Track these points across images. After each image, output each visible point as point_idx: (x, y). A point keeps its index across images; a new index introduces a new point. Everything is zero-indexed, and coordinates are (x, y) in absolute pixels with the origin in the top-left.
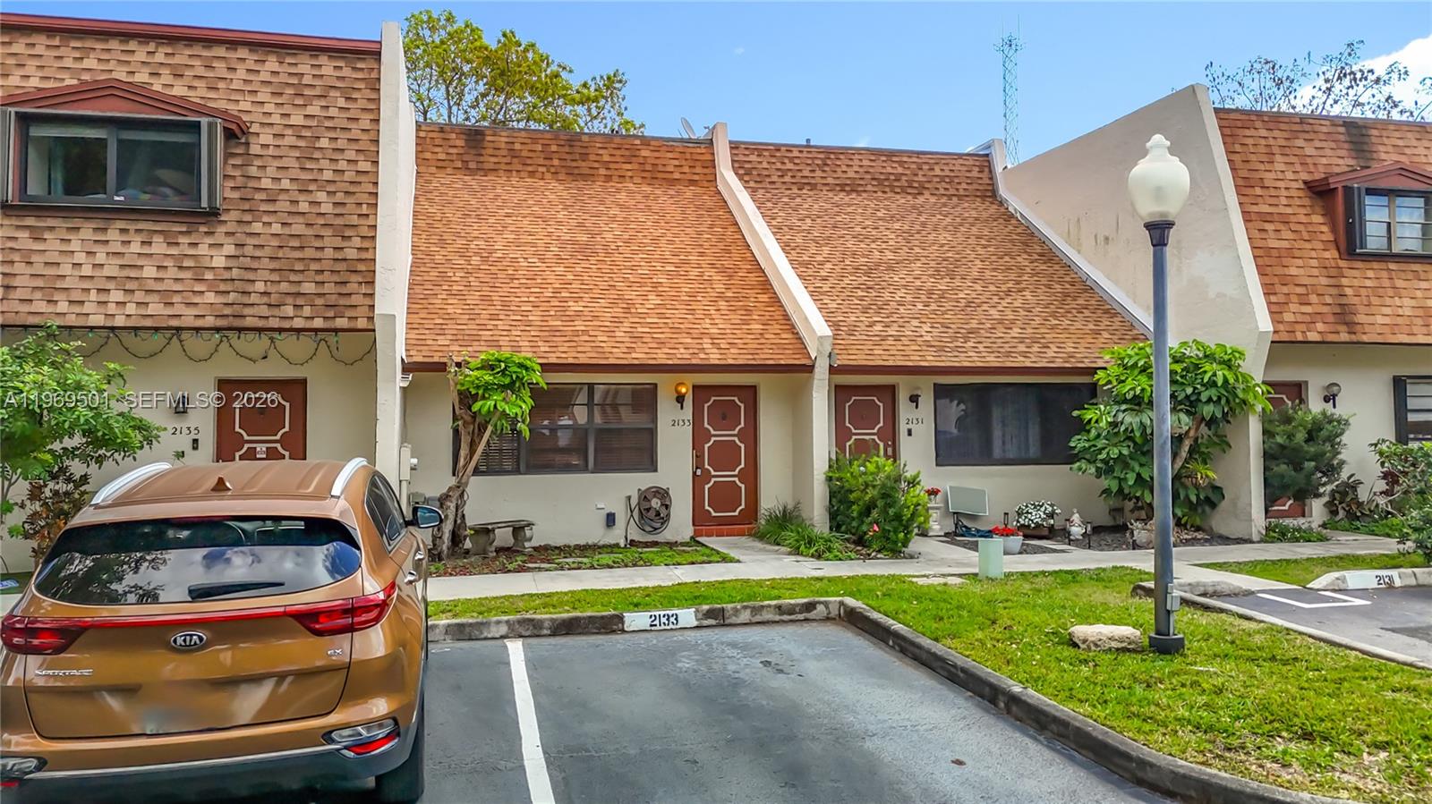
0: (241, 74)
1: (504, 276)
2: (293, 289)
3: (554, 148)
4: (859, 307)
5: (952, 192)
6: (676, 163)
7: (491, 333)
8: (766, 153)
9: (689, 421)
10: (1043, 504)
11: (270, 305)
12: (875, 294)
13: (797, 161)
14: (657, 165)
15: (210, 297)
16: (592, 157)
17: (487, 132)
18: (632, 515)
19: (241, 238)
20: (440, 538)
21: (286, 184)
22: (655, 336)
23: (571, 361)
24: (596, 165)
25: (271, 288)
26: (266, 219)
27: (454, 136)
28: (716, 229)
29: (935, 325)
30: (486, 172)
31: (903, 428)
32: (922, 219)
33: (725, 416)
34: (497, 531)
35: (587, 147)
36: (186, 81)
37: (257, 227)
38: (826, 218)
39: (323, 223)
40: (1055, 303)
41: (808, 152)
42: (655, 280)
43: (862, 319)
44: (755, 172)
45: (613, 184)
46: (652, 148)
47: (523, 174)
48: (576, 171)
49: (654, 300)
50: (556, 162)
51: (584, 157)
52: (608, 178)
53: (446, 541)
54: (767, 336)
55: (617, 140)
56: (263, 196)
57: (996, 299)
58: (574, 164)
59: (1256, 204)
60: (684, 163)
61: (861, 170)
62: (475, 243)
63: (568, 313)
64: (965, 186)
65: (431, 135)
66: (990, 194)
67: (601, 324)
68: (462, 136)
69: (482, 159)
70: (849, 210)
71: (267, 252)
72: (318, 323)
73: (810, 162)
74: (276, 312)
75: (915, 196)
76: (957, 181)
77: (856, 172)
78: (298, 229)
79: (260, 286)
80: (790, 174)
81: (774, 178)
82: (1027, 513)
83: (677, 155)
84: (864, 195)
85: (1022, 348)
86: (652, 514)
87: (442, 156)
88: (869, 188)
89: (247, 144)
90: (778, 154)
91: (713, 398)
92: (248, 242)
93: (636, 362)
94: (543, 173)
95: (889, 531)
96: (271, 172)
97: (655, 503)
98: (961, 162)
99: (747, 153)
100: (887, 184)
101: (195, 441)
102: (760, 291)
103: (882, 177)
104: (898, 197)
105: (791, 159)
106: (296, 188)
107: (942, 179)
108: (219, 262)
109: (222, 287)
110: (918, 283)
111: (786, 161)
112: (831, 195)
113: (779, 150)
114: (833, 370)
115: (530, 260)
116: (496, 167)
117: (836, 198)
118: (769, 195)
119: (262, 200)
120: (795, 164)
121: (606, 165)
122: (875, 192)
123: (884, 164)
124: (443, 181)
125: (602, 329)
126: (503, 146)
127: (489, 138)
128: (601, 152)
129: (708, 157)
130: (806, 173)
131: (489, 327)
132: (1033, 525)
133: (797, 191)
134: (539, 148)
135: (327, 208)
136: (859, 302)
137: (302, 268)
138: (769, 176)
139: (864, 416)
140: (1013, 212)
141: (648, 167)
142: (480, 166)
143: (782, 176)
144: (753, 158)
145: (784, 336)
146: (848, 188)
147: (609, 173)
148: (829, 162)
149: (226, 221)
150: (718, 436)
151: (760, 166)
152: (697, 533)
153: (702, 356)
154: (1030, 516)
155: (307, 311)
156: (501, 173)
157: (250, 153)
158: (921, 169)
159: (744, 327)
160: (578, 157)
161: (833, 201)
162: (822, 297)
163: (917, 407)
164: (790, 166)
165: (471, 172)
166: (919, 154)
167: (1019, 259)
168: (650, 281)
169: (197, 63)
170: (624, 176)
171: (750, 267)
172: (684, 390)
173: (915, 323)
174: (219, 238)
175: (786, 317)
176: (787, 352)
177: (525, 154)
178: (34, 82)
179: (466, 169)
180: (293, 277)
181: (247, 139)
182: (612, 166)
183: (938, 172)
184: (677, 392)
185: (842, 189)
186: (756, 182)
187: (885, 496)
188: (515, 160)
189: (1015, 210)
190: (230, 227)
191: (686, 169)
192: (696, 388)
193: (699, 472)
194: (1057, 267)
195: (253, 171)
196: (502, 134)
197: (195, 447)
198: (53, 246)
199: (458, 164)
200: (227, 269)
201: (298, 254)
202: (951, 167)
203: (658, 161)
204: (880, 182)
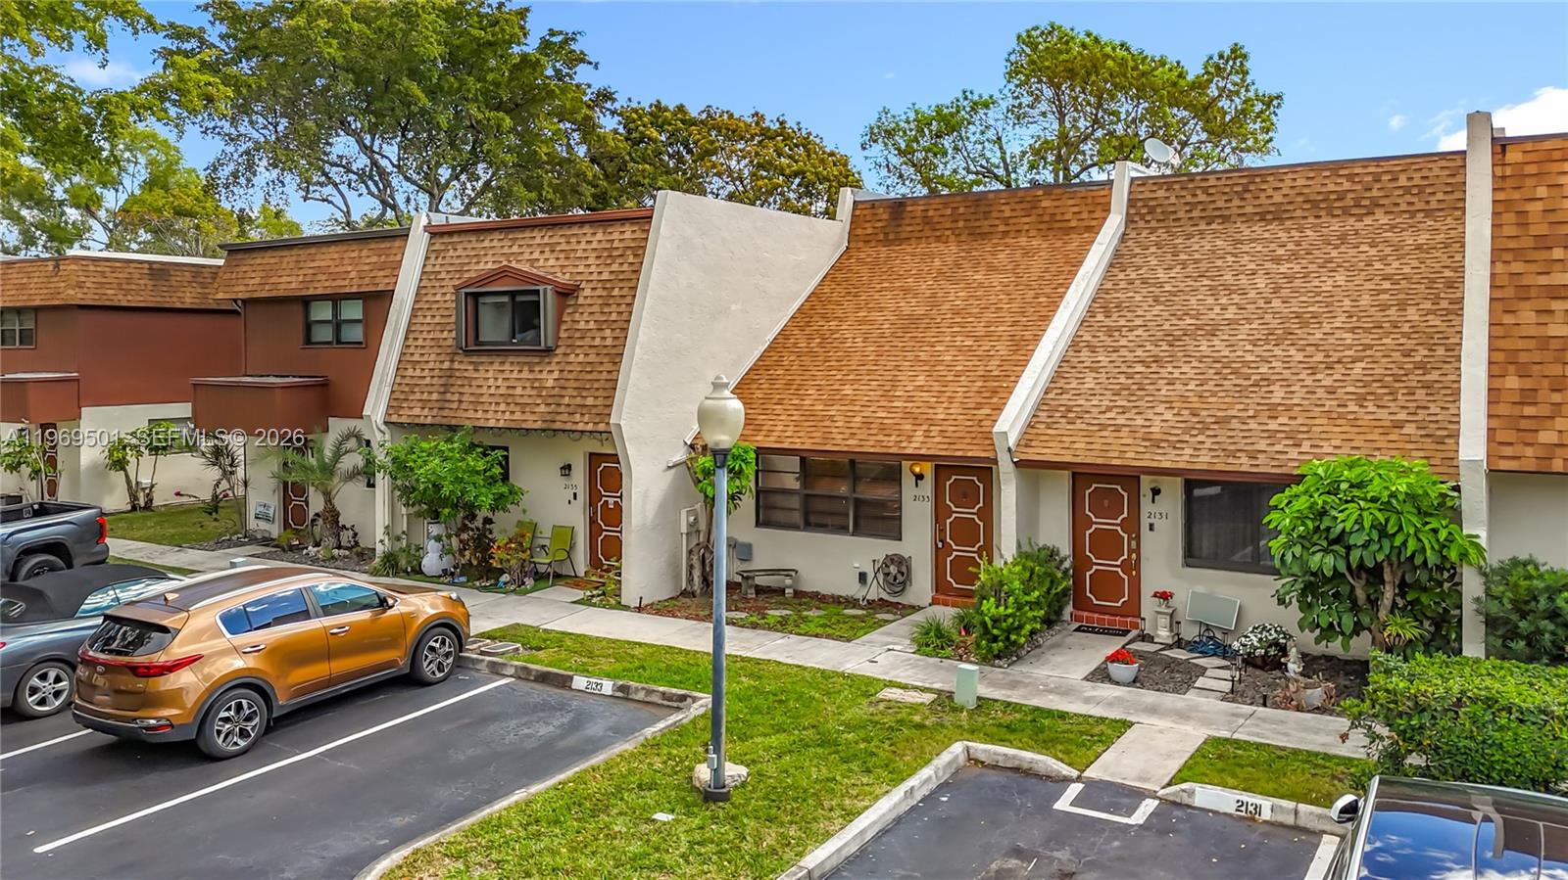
0: (583, 245)
1: (823, 359)
2: (582, 402)
3: (961, 210)
4: (1118, 387)
5: (1419, 206)
6: (1076, 209)
8: (1176, 186)
9: (928, 497)
10: (1272, 628)
11: (569, 413)
12: (1154, 369)
13: (1211, 191)
14: (1055, 214)
15: (542, 408)
17: (906, 204)
18: (877, 576)
19: (563, 366)
20: (692, 581)
21: (591, 325)
22: (885, 421)
23: (797, 446)
24: (997, 222)
25: (572, 401)
26: (577, 351)
27: (881, 210)
29: (1183, 412)
30: (900, 242)
31: (1145, 522)
33: (965, 495)
36: (555, 255)
37: (572, 358)
38: (1203, 263)
39: (605, 352)
41: (1227, 178)
43: (1104, 403)
44: (1159, 210)
45: (1006, 241)
46: (1053, 197)
47: (931, 240)
48: (977, 231)
50: (960, 224)
51: (987, 215)
52: (1006, 233)
53: (697, 583)
56: (577, 335)
57: (1304, 374)
58: (978, 224)
59: (1548, 273)
60: (1084, 208)
61: (1292, 192)
62: (830, 323)
63: (836, 396)
64: (1440, 196)
65: (866, 212)
68: (889, 210)
69: (900, 229)
71: (574, 375)
72: (590, 427)
73: (1227, 190)
74: (572, 418)
75: (1360, 218)
76: (1429, 190)
77: (1284, 195)
78: (592, 358)
79: (566, 400)
80: (1200, 207)
81: (1181, 214)
84: (1288, 223)
85: (1261, 445)
87: (869, 231)
88: (1299, 213)
89: (577, 297)
90: (1190, 186)
91: (954, 477)
92: (565, 369)
94: (948, 236)
96: (586, 317)
97: (893, 569)
98: (1443, 163)
99: (1154, 188)
100: (1320, 206)
101: (575, 494)
103: (1320, 198)
104: (1334, 220)
105: (1205, 190)
106: (596, 327)
107: (1407, 190)
108: (550, 383)
109: (550, 401)
110: (1225, 352)
111: (1199, 192)
112: (1241, 228)
113: (1192, 181)
114: (1019, 464)
116: (910, 235)
117: (1244, 233)
119: (577, 338)
120: (1208, 194)
121: (1006, 221)
122: (1306, 217)
123: (1326, 181)
125: (848, 413)
126: (919, 214)
127: (909, 209)
130: (1221, 204)
134: (949, 211)
135: (609, 342)
136: (1123, 380)
137: (589, 387)
138: (1175, 212)
139: (1107, 504)
141: (1046, 218)
142: (897, 236)
143: (1191, 211)
144: (1161, 193)
146: (1269, 217)
147: (1007, 228)
148: (1252, 187)
149: (558, 354)
151: (1167, 202)
152: (934, 601)
155: (586, 418)
156: (913, 241)
157: (578, 303)
158: (1380, 181)
160: (981, 216)
161: (1236, 237)
163: (1153, 502)
164: (1202, 197)
165: (890, 243)
166: (1380, 161)
168: (937, 358)
169: (562, 240)
170: (1020, 231)
172: (917, 470)
173: (1162, 408)
174: (553, 367)
177: (936, 220)
178: (490, 266)
179: (887, 242)
180: (584, 393)
181: (578, 293)
182: (1012, 221)
183: (1403, 181)
185: (1261, 217)
186: (1158, 221)
188: (927, 227)
190: (559, 359)
191: (1085, 215)
192: (937, 467)
193: (940, 545)
195: (577, 317)
196: (921, 203)
197: (575, 498)
198: (482, 374)
199: (881, 237)
200: (553, 388)
201: (589, 377)
202: (1425, 173)
203: (1057, 211)
204: (1315, 204)
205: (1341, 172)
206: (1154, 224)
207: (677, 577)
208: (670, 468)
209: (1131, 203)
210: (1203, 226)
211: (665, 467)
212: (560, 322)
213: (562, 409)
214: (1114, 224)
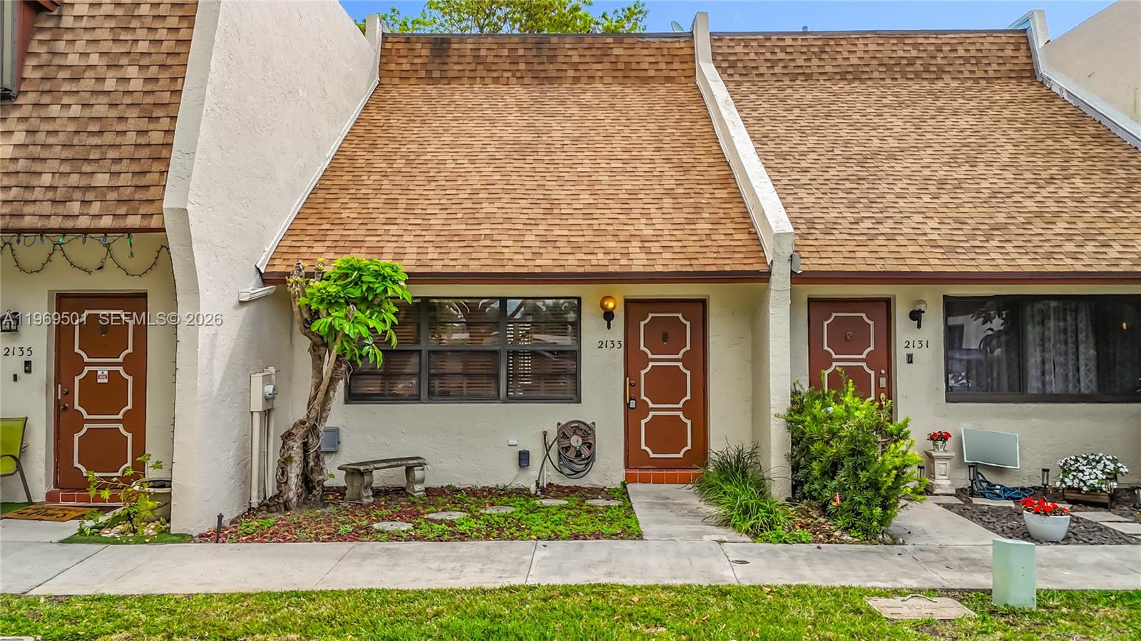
1: (423, 178)
2: (84, 183)
3: (521, 52)
4: (845, 201)
5: (979, 74)
6: (652, 59)
7: (378, 238)
8: (754, 44)
9: (619, 342)
10: (1101, 458)
11: (54, 201)
12: (867, 186)
13: (789, 50)
16: (561, 59)
17: (453, 40)
18: (548, 454)
19: (34, 123)
20: (286, 483)
21: (94, 59)
22: (572, 239)
23: (458, 269)
24: (564, 67)
25: (60, 182)
26: (66, 100)
27: (419, 45)
28: (683, 124)
29: (946, 221)
30: (450, 80)
31: (900, 353)
32: (938, 104)
33: (665, 336)
34: (374, 472)
35: (555, 49)
37: (55, 110)
38: (819, 107)
39: (129, 102)
40: (1117, 190)
41: (803, 39)
42: (593, 178)
43: (845, 215)
44: (740, 65)
45: (583, 86)
46: (625, 46)
48: (542, 75)
49: (586, 198)
50: (522, 66)
51: (552, 59)
52: (576, 80)
53: (293, 487)
54: (713, 237)
55: (589, 40)
56: (64, 73)
57: (1032, 188)
58: (541, 67)
60: (660, 59)
61: (866, 56)
62: (407, 146)
63: (477, 216)
64: (995, 66)
65: (398, 47)
66: (1029, 75)
67: (513, 227)
68: (429, 46)
69: (445, 67)
70: (849, 98)
71: (62, 138)
72: (106, 222)
73: (805, 50)
74: (61, 209)
75: (932, 81)
76: (985, 61)
78: (101, 110)
79: (46, 179)
80: (781, 64)
81: (763, 70)
82: (1077, 470)
83: (653, 52)
84: (869, 83)
85: (1070, 247)
86: (571, 454)
88: (876, 75)
89: (60, 16)
90: (768, 44)
91: (651, 315)
92: (41, 128)
93: (538, 270)
94: (508, 78)
95: (860, 503)
96: (80, 46)
97: (576, 441)
98: (991, 39)
99: (732, 44)
100: (897, 70)
101: (28, 363)
102: (719, 186)
103: (893, 62)
104: (910, 83)
105: (783, 49)
106: (105, 63)
107: (967, 60)
108: (6, 152)
109: (5, 182)
110: (927, 172)
111: (777, 50)
112: (829, 84)
113: (769, 39)
114: (796, 278)
115: (458, 162)
116: (461, 74)
117: (835, 88)
118: (754, 88)
119: (64, 79)
120: (787, 53)
121: (575, 67)
122: (883, 79)
123: (895, 48)
124: (403, 91)
125: (510, 232)
126: (469, 52)
128: (570, 53)
129: (688, 51)
130: (800, 62)
131: (378, 233)
132: (1085, 489)
133: (788, 83)
134: (506, 52)
135: (136, 85)
136: (845, 196)
137: (97, 156)
138: (757, 68)
139: (848, 338)
140: (1058, 92)
141: (621, 66)
142: (444, 74)
143: (773, 67)
144: (739, 49)
145: (736, 237)
146: (849, 77)
147: (578, 74)
148: (827, 49)
149: (21, 105)
150: (657, 360)
151: (746, 58)
152: (630, 479)
153: (624, 262)
154: (1081, 474)
155: (96, 208)
156: (465, 80)
157: (61, 26)
158: (941, 51)
159: (687, 227)
160: (545, 59)
161: (830, 90)
162: (796, 191)
163: (919, 326)
164: (781, 55)
165: (434, 81)
166: (937, 33)
167: (1067, 142)
168: (589, 178)
170: (593, 77)
171: (712, 160)
172: (611, 305)
173: (918, 218)
174: (10, 124)
175: (746, 215)
176: (737, 256)
177: (490, 59)
179: (430, 79)
180: (87, 168)
181: (60, 10)
182: (581, 67)
183: (961, 52)
184: (603, 307)
185: (843, 76)
186: (741, 75)
187: (854, 453)
188: (480, 67)
189: (1061, 88)
190: (25, 111)
191: (662, 66)
192: (628, 302)
193: (633, 404)
194: (1117, 149)
195: (61, 46)
196: (468, 41)
197: (28, 371)
199: (423, 74)
200: (14, 160)
201: (96, 141)
202: (978, 46)
203: (631, 59)
204: (889, 68)
205: (907, 41)
206: (736, 78)
207: (246, 482)
208: (242, 303)
211: (235, 301)
212: (25, 52)
213: (38, 194)
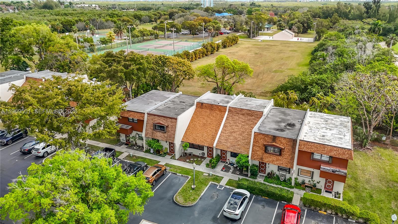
0: (168, 120)
7: (189, 138)
9: (207, 149)
14: (220, 109)
22: (202, 140)
30: (203, 108)
36: (165, 121)
37: (168, 133)
47: (206, 109)
52: (215, 110)
55: (217, 105)
64: (259, 116)
65: (198, 103)
77: (244, 112)
79: (168, 138)
86: (203, 154)
87: (199, 106)
88: (246, 115)
89: (168, 127)
90: (235, 109)
98: (259, 112)
99: (231, 108)
101: (167, 144)
104: (249, 116)
106: (171, 131)
117: (240, 116)
124: (198, 110)
127: (203, 104)
130: (238, 112)
135: (173, 133)
143: (235, 112)
148: (241, 111)
152: (207, 157)
158: (253, 113)
160: (212, 107)
165: (201, 108)
166: (254, 110)
173: (229, 143)
176: (212, 145)
183: (256, 113)
185: (242, 114)
193: (208, 152)
198: (157, 133)
201: (171, 136)
205: (250, 111)
207: (180, 154)
209: (229, 110)
210: (236, 114)
212: (167, 129)
214: (227, 113)
